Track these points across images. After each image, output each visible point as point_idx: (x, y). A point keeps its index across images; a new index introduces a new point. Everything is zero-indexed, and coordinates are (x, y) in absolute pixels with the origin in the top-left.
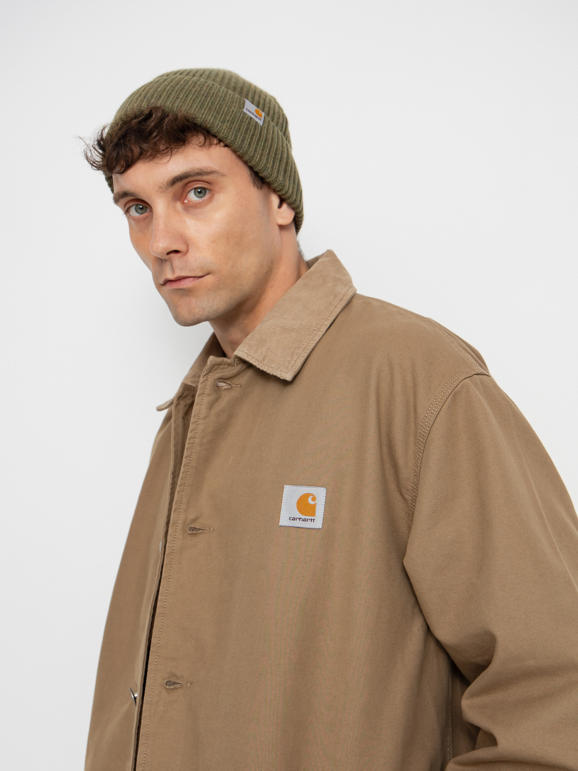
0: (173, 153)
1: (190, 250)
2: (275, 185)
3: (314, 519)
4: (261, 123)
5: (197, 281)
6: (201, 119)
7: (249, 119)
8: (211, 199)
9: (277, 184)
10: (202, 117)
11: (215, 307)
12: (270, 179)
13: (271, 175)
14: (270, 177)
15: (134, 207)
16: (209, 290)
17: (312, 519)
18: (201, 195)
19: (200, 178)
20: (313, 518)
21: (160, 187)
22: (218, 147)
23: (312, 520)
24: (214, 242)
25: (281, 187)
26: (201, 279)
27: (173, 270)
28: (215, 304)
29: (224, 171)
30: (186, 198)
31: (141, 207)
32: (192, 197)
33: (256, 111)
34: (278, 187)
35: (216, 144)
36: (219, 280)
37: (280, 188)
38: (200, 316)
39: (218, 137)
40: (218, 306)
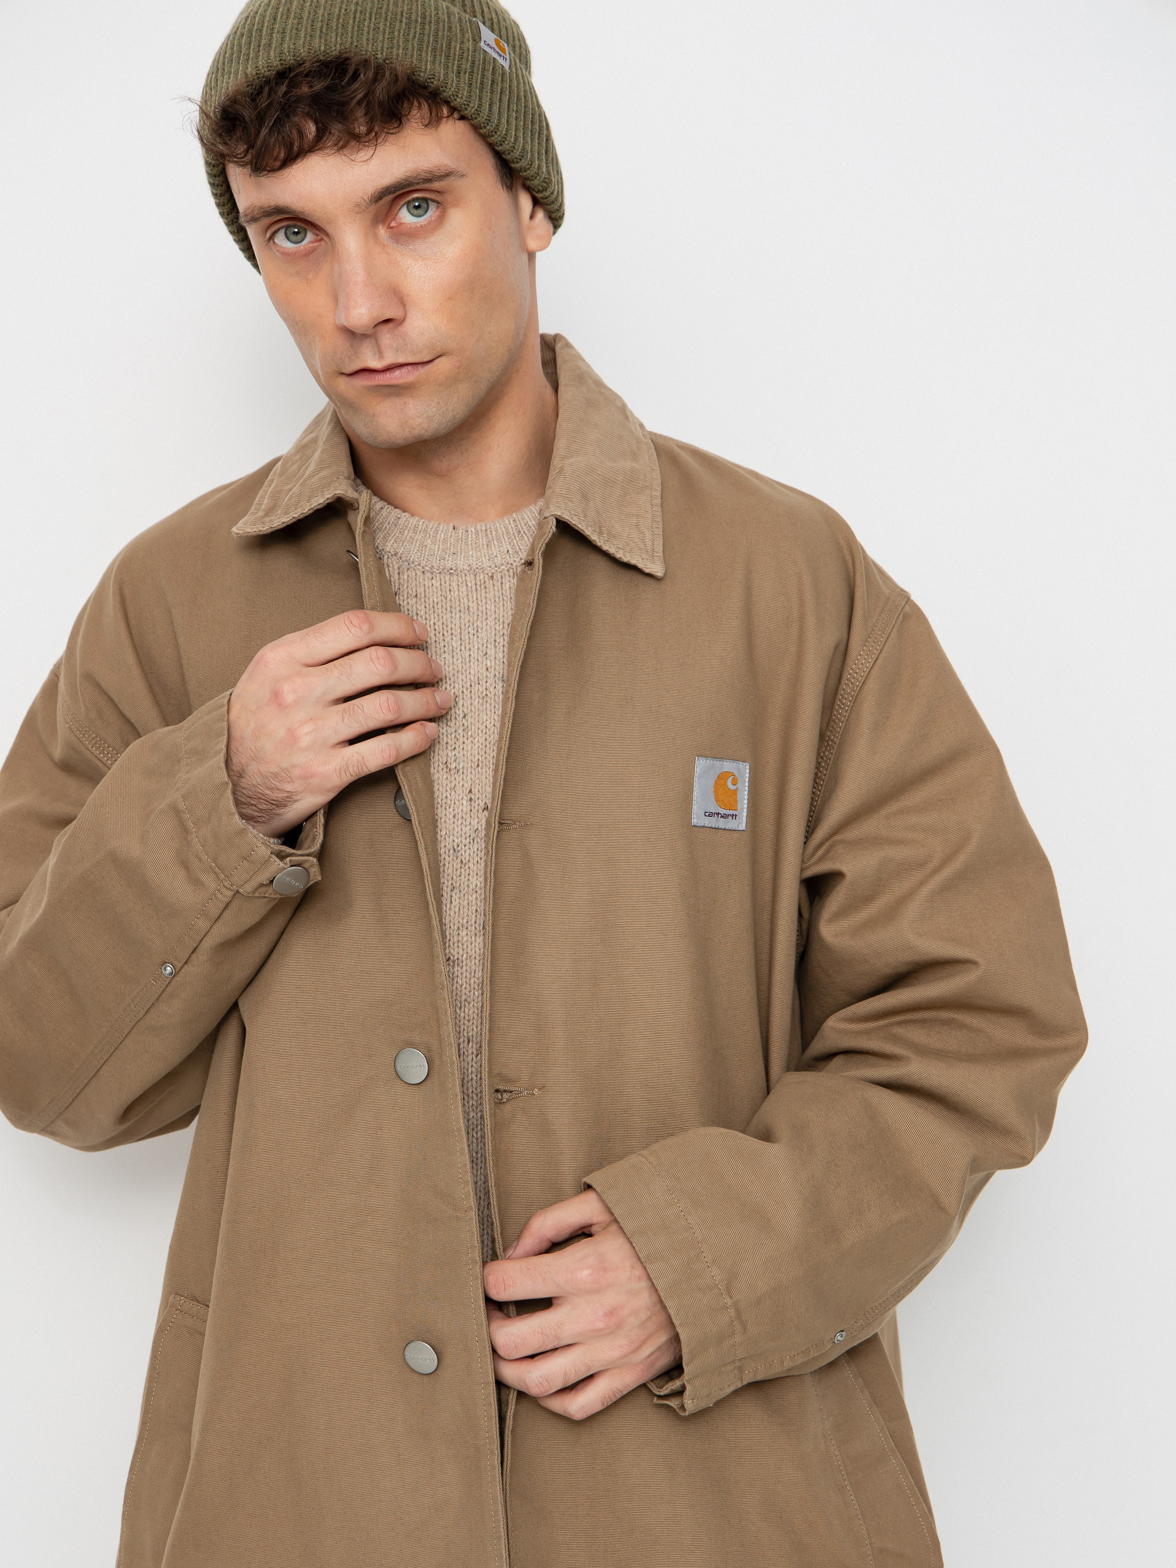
0: (379, 141)
1: (409, 316)
2: (536, 182)
3: (736, 815)
4: (506, 65)
5: (422, 370)
6: (425, 72)
7: (492, 61)
8: (441, 219)
9: (539, 179)
10: (426, 69)
11: (450, 415)
12: (528, 172)
13: (531, 165)
14: (529, 169)
15: (282, 232)
16: (440, 385)
17: (733, 815)
18: (420, 211)
19: (427, 186)
20: (734, 812)
21: (357, 205)
22: (451, 122)
23: (734, 817)
24: (450, 298)
25: (545, 185)
26: (430, 366)
27: (380, 353)
28: (451, 408)
29: (462, 167)
30: (394, 219)
31: (296, 230)
32: (405, 216)
33: (496, 40)
34: (539, 185)
35: (447, 117)
36: (459, 368)
37: (542, 186)
38: (423, 431)
39: (452, 104)
40: (455, 413)
